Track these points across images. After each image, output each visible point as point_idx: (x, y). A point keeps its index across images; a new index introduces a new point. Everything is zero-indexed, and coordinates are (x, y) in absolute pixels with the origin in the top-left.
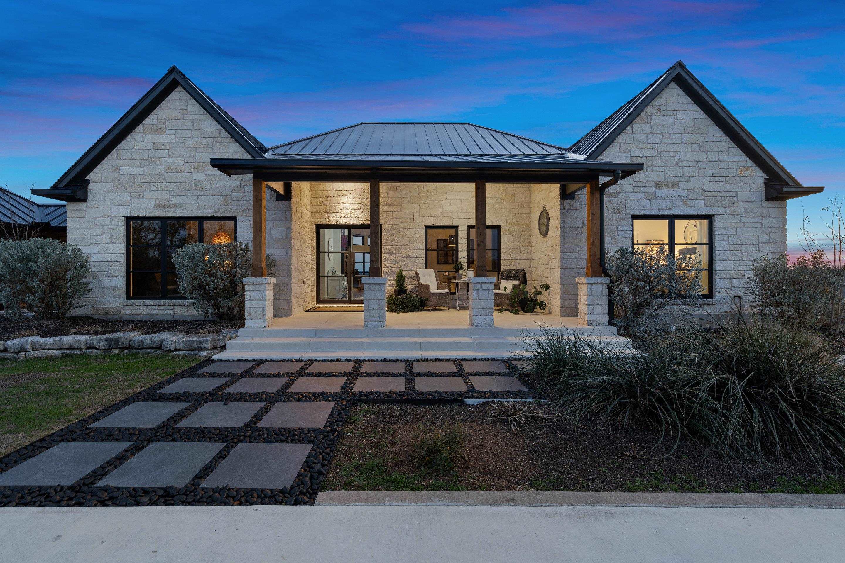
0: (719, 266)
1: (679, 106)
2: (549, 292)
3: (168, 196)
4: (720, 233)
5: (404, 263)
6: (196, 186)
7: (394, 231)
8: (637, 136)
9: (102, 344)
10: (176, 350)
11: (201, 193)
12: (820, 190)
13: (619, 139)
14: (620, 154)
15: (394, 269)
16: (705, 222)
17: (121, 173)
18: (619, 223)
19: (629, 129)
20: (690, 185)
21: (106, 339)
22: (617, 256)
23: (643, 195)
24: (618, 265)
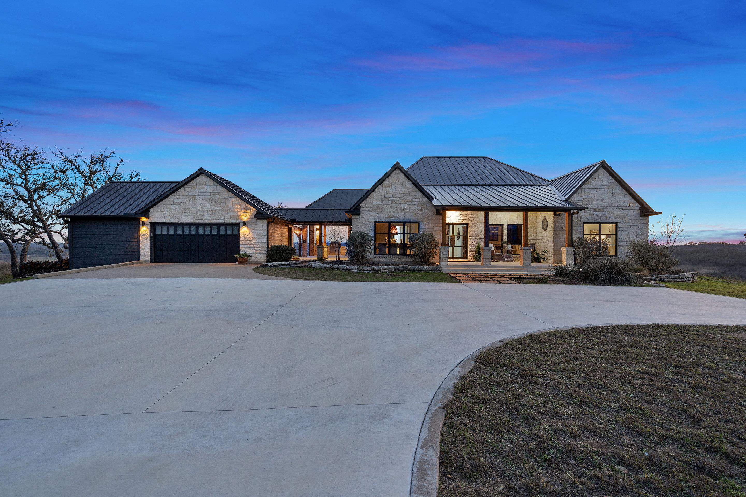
0: (620, 243)
1: (604, 177)
2: (547, 254)
3: (392, 213)
4: (620, 230)
5: (479, 241)
6: (404, 209)
7: (474, 226)
8: (586, 190)
9: (401, 268)
10: (430, 270)
11: (405, 212)
12: (661, 213)
13: (578, 191)
14: (579, 197)
15: (474, 244)
16: (615, 225)
17: (374, 204)
18: (578, 226)
19: (583, 187)
20: (608, 210)
21: (402, 267)
22: (577, 240)
23: (588, 214)
24: (578, 243)
